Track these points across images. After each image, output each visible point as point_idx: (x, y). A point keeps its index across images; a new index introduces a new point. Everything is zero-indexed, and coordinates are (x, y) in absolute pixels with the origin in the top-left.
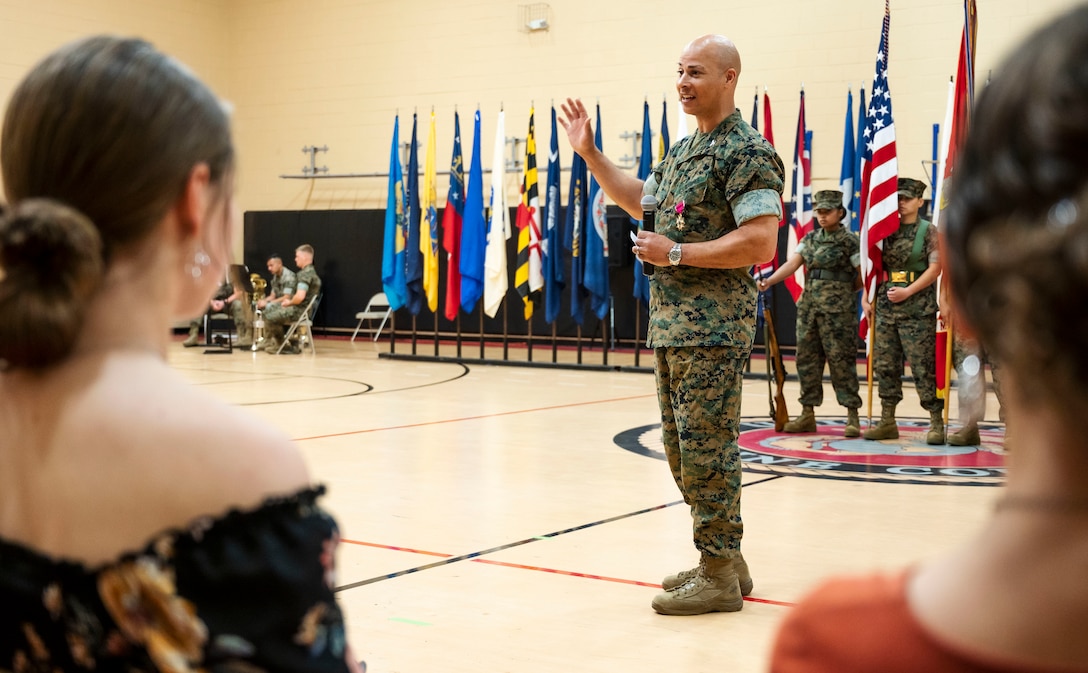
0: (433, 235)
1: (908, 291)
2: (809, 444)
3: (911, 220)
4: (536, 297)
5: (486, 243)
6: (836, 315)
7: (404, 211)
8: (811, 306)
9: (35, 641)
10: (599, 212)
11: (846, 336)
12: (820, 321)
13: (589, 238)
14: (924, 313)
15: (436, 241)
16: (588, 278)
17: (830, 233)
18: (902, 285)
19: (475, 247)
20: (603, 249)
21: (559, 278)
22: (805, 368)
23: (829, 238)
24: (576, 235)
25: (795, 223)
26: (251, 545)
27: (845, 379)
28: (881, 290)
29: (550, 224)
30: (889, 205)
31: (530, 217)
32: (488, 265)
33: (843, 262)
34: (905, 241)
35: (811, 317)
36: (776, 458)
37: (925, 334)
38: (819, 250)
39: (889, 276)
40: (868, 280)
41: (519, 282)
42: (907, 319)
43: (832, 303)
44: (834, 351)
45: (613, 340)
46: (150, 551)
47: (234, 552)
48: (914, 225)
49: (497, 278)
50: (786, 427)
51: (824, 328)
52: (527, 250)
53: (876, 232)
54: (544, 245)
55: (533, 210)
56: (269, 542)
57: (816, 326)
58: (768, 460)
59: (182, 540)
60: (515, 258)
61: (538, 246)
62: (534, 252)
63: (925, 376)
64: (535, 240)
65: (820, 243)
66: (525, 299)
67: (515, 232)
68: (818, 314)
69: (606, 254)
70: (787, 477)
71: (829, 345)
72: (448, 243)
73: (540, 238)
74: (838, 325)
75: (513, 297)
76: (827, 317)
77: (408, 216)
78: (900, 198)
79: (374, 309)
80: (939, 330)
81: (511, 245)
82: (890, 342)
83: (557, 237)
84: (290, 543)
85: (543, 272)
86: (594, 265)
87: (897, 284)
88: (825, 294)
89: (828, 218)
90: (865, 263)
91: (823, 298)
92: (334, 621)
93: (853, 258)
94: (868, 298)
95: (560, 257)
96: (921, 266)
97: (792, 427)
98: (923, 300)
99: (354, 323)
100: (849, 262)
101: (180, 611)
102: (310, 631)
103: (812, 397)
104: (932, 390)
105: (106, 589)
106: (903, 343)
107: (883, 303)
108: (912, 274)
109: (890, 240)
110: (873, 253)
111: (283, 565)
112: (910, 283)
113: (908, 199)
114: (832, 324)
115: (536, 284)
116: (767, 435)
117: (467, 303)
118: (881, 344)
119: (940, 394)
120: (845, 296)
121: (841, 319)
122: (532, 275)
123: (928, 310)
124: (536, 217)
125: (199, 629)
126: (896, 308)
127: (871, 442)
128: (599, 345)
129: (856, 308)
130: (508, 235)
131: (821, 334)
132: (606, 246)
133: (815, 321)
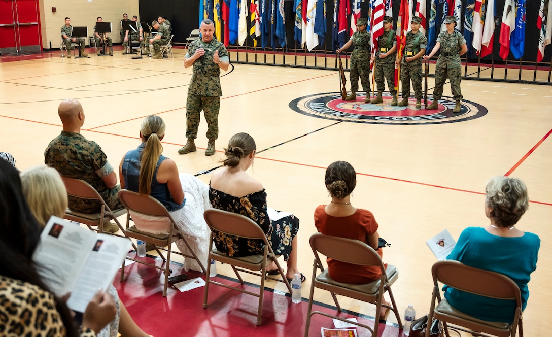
0: (218, 14)
1: (386, 55)
2: (353, 106)
3: (388, 30)
4: (258, 39)
5: (239, 18)
6: (363, 61)
7: (207, 4)
8: (355, 58)
9: (230, 206)
10: (281, 7)
11: (366, 68)
12: (357, 63)
13: (277, 17)
14: (391, 62)
15: (219, 17)
16: (277, 32)
17: (362, 33)
18: (384, 52)
19: (234, 19)
20: (283, 21)
21: (266, 32)
22: (352, 79)
23: (361, 35)
24: (273, 16)
25: (354, 13)
26: (258, 196)
27: (365, 83)
28: (377, 54)
29: (263, 11)
30: (380, 26)
31: (255, 8)
32: (240, 26)
33: (366, 44)
34: (385, 38)
35: (355, 62)
36: (341, 113)
37: (391, 69)
38: (358, 39)
39: (380, 49)
40: (373, 50)
41: (251, 33)
42: (385, 64)
43: (362, 58)
44: (362, 73)
45: (286, 49)
46: (246, 196)
47: (256, 197)
48: (389, 32)
49: (243, 31)
50: (346, 98)
51: (359, 66)
52: (254, 21)
53: (376, 34)
54: (261, 19)
55: (256, 5)
56: (260, 196)
57: (356, 65)
58: (338, 114)
59: (250, 195)
60: (250, 24)
61: (258, 19)
62: (257, 21)
63: (391, 83)
64: (257, 17)
65: (358, 37)
66: (254, 40)
67: (250, 14)
68: (357, 61)
69: (284, 23)
70: (343, 122)
71: (361, 72)
72: (224, 18)
73: (259, 16)
74: (363, 65)
75: (249, 39)
76: (360, 62)
77: (208, 6)
78: (384, 23)
79: (193, 36)
80: (396, 68)
81: (248, 19)
82: (380, 71)
83: (266, 16)
84: (262, 196)
85: (261, 29)
86: (280, 27)
87: (382, 52)
88: (360, 54)
89: (361, 28)
90: (372, 45)
91: (359, 56)
92: (266, 205)
93: (369, 42)
94: (373, 56)
95: (266, 24)
96: (390, 46)
97: (348, 99)
98: (391, 58)
99: (186, 41)
100: (368, 43)
101: (249, 203)
102: (264, 206)
103: (355, 87)
104: (393, 87)
105: (241, 200)
106: (384, 72)
107: (378, 59)
108: (387, 49)
109: (381, 37)
110: (375, 41)
111: (261, 199)
112: (387, 52)
113: (387, 23)
114: (361, 64)
115: (258, 34)
116: (339, 102)
117: (232, 41)
118: (378, 72)
119: (396, 89)
120: (366, 55)
121: (365, 63)
122: (256, 30)
123: (392, 61)
124: (258, 8)
125: (252, 206)
126: (382, 60)
127: (373, 105)
128: (282, 50)
129: (369, 59)
130: (247, 15)
131: (358, 68)
132: (284, 20)
133: (356, 63)
